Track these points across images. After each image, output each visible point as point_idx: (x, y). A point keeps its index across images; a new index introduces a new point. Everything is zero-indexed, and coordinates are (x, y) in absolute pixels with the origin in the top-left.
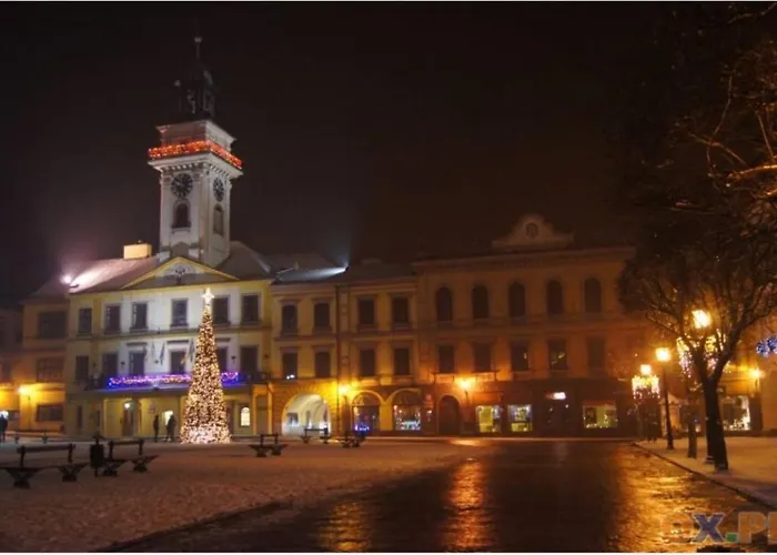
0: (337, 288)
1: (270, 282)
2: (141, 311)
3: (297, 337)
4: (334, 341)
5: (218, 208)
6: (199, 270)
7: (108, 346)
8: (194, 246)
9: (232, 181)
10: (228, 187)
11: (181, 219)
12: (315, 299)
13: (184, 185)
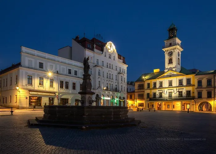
0: (214, 75)
1: (194, 75)
2: (161, 83)
3: (202, 88)
4: (213, 89)
5: (179, 59)
6: (175, 73)
7: (154, 91)
8: (174, 68)
9: (181, 52)
10: (180, 53)
11: (170, 62)
12: (207, 78)
13: (171, 54)
